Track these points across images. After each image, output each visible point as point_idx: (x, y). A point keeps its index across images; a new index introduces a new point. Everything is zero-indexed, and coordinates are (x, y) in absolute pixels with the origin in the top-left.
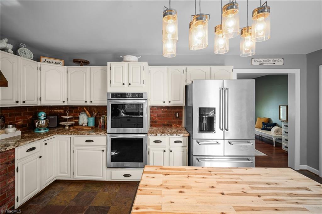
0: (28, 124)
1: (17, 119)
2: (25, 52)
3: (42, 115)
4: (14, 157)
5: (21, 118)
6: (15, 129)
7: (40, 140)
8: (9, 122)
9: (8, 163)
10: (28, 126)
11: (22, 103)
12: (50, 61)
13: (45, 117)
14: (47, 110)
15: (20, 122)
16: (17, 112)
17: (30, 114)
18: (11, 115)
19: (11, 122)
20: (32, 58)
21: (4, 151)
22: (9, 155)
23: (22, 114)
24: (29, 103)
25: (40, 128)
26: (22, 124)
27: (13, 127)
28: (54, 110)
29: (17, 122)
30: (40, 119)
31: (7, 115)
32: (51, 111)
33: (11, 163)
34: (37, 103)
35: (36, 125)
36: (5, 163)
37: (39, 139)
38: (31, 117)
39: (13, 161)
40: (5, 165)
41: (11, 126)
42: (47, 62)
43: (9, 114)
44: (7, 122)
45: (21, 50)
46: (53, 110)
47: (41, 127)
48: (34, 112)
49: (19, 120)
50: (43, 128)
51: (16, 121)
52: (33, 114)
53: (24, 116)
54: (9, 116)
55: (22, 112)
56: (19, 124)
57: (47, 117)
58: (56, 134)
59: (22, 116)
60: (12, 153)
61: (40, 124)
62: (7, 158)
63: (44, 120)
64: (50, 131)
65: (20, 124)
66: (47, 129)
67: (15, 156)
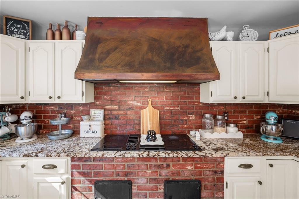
0: (254, 126)
1: (241, 118)
2: (248, 34)
3: (271, 117)
4: (224, 168)
5: (246, 117)
6: (236, 129)
7: (260, 157)
8: (232, 120)
9: (216, 172)
10: (254, 128)
11: (241, 99)
12: (285, 33)
13: (276, 121)
14: (284, 110)
15: (245, 122)
16: (242, 110)
17: (257, 113)
18: (234, 112)
19: (235, 120)
20: (257, 39)
21: (211, 156)
22: (217, 163)
23: (247, 112)
24: (250, 100)
25: (267, 135)
26: (247, 124)
27: (234, 127)
28: (297, 111)
29: (241, 121)
30: (267, 122)
31: (231, 111)
32: (290, 112)
33: (219, 174)
34: (263, 100)
35: (261, 130)
36: (213, 171)
37: (258, 154)
38: (258, 117)
39: (222, 172)
40: (212, 173)
41: (232, 125)
42: (280, 36)
43: (232, 111)
44: (231, 120)
45: (243, 34)
46: (294, 111)
47: (270, 134)
48: (263, 111)
49: (244, 119)
50: (272, 137)
51: (240, 119)
52: (262, 114)
53: (248, 115)
54: (232, 113)
55: (247, 110)
56: (243, 123)
57: (279, 120)
58: (293, 155)
59: (247, 114)
60: (221, 161)
61: (268, 130)
62: (215, 165)
63: (274, 125)
64: (284, 145)
65: (245, 124)
66: (279, 140)
67: (224, 166)
